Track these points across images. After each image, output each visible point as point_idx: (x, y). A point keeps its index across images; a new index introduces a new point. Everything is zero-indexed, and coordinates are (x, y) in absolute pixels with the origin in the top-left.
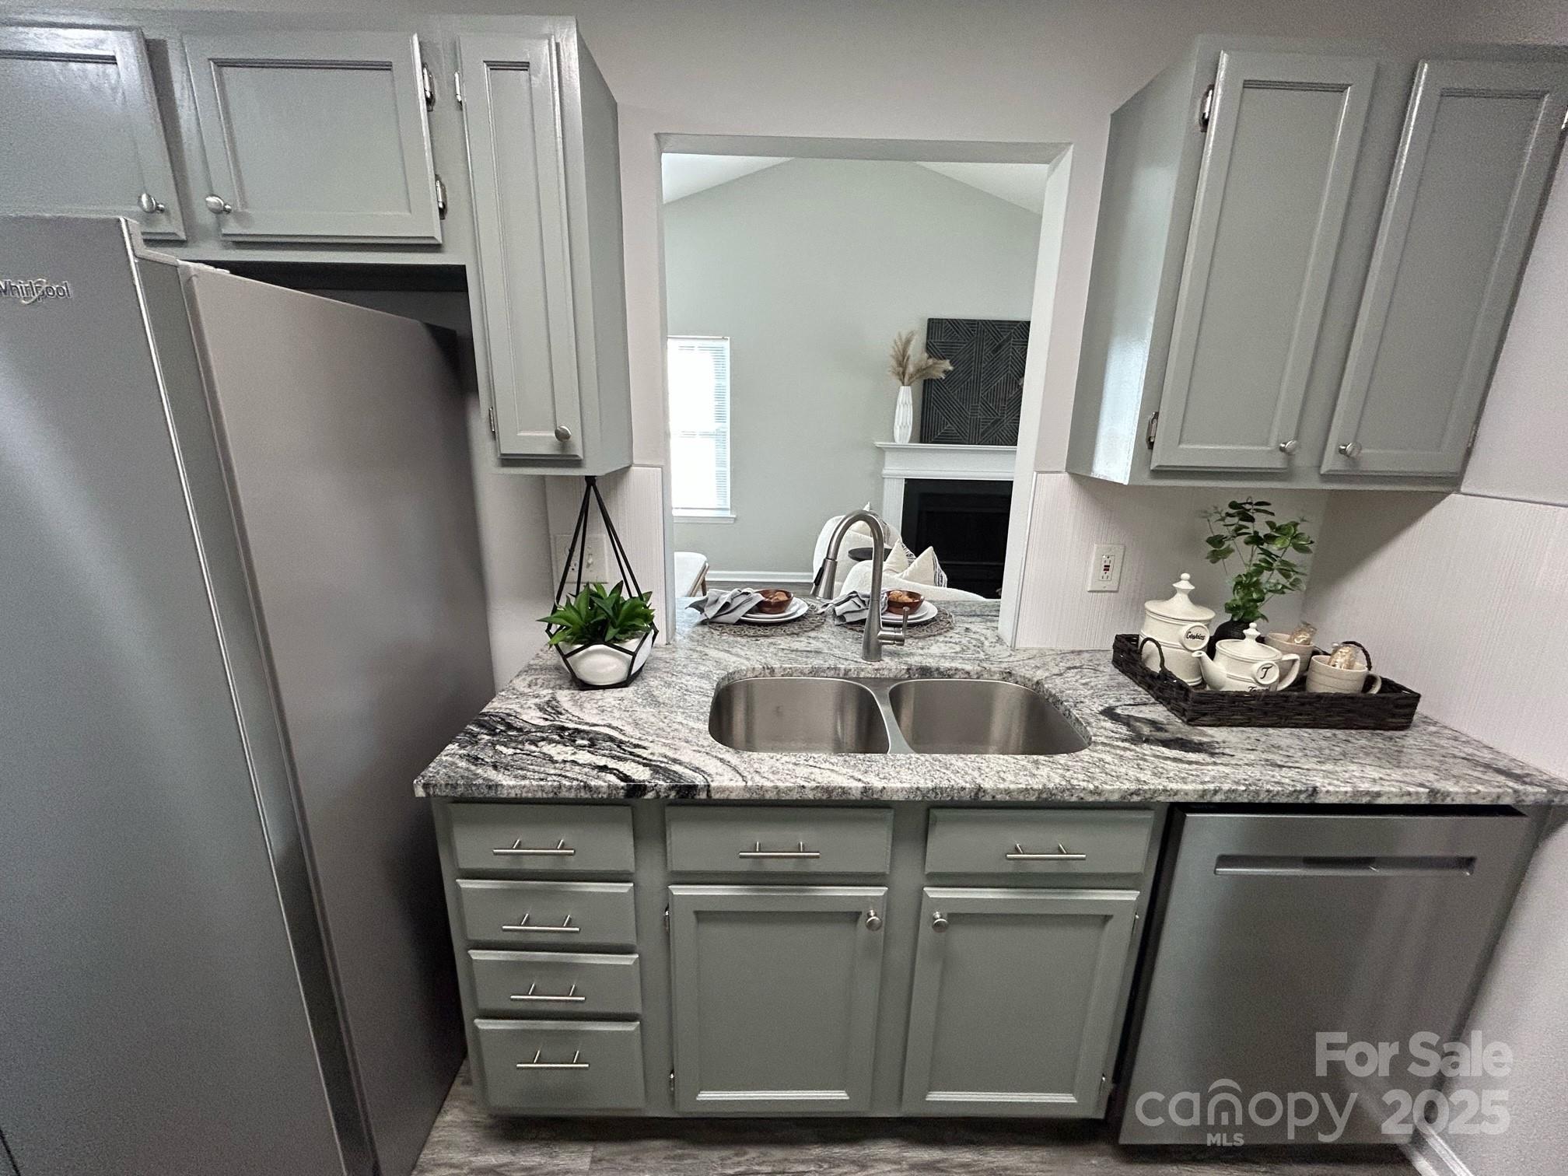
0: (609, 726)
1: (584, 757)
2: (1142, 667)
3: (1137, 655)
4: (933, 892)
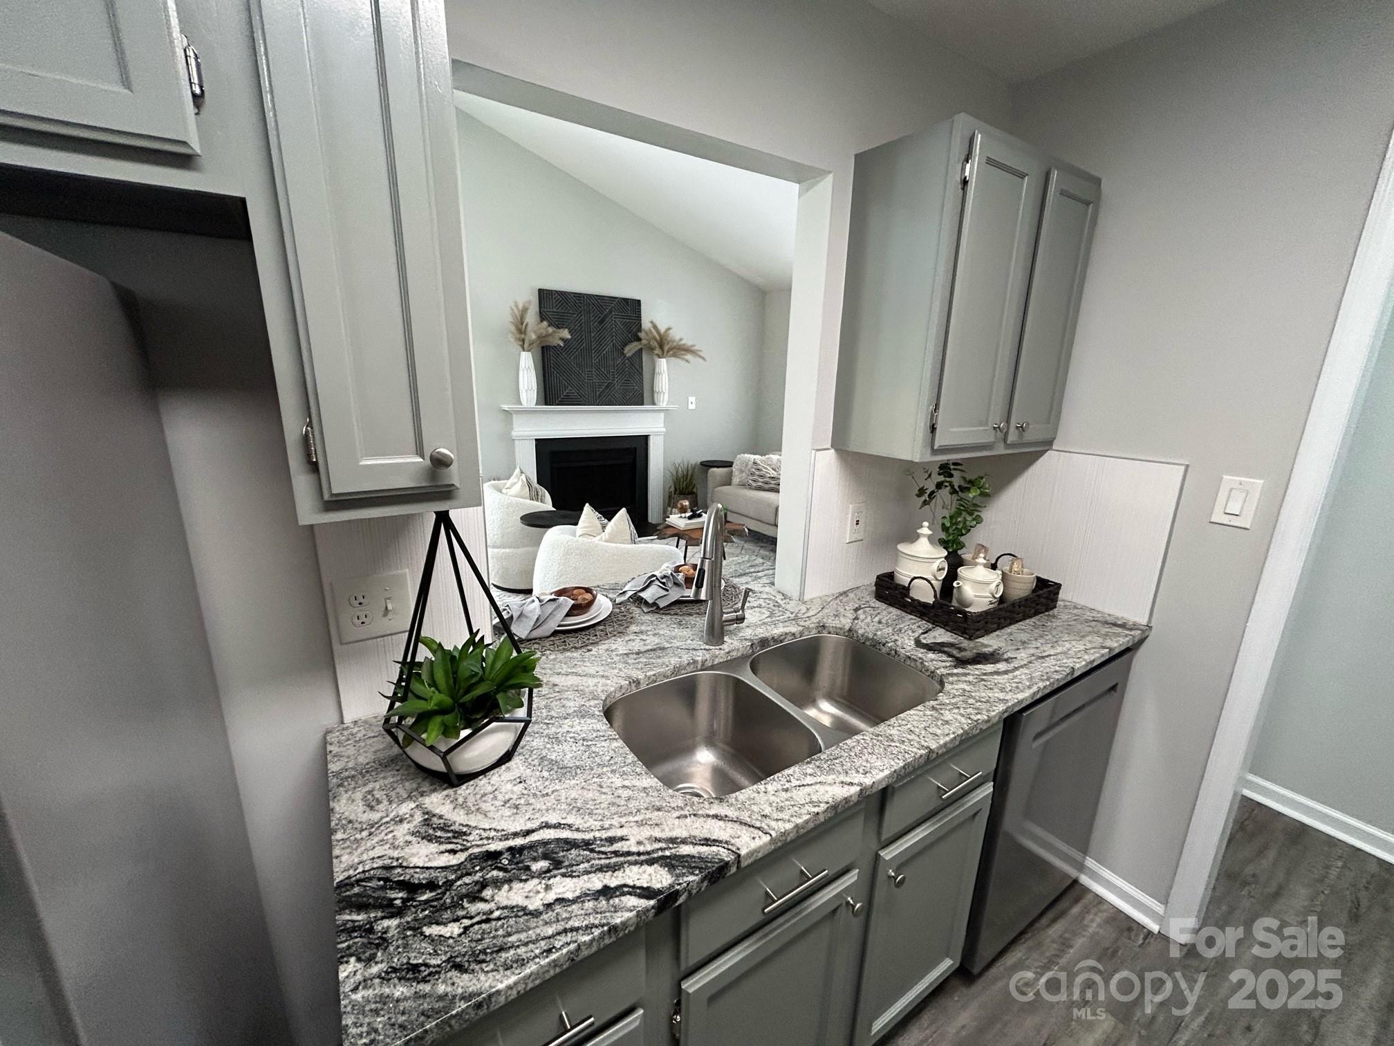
0: (547, 826)
1: (565, 887)
2: (912, 599)
3: (906, 590)
4: (888, 854)
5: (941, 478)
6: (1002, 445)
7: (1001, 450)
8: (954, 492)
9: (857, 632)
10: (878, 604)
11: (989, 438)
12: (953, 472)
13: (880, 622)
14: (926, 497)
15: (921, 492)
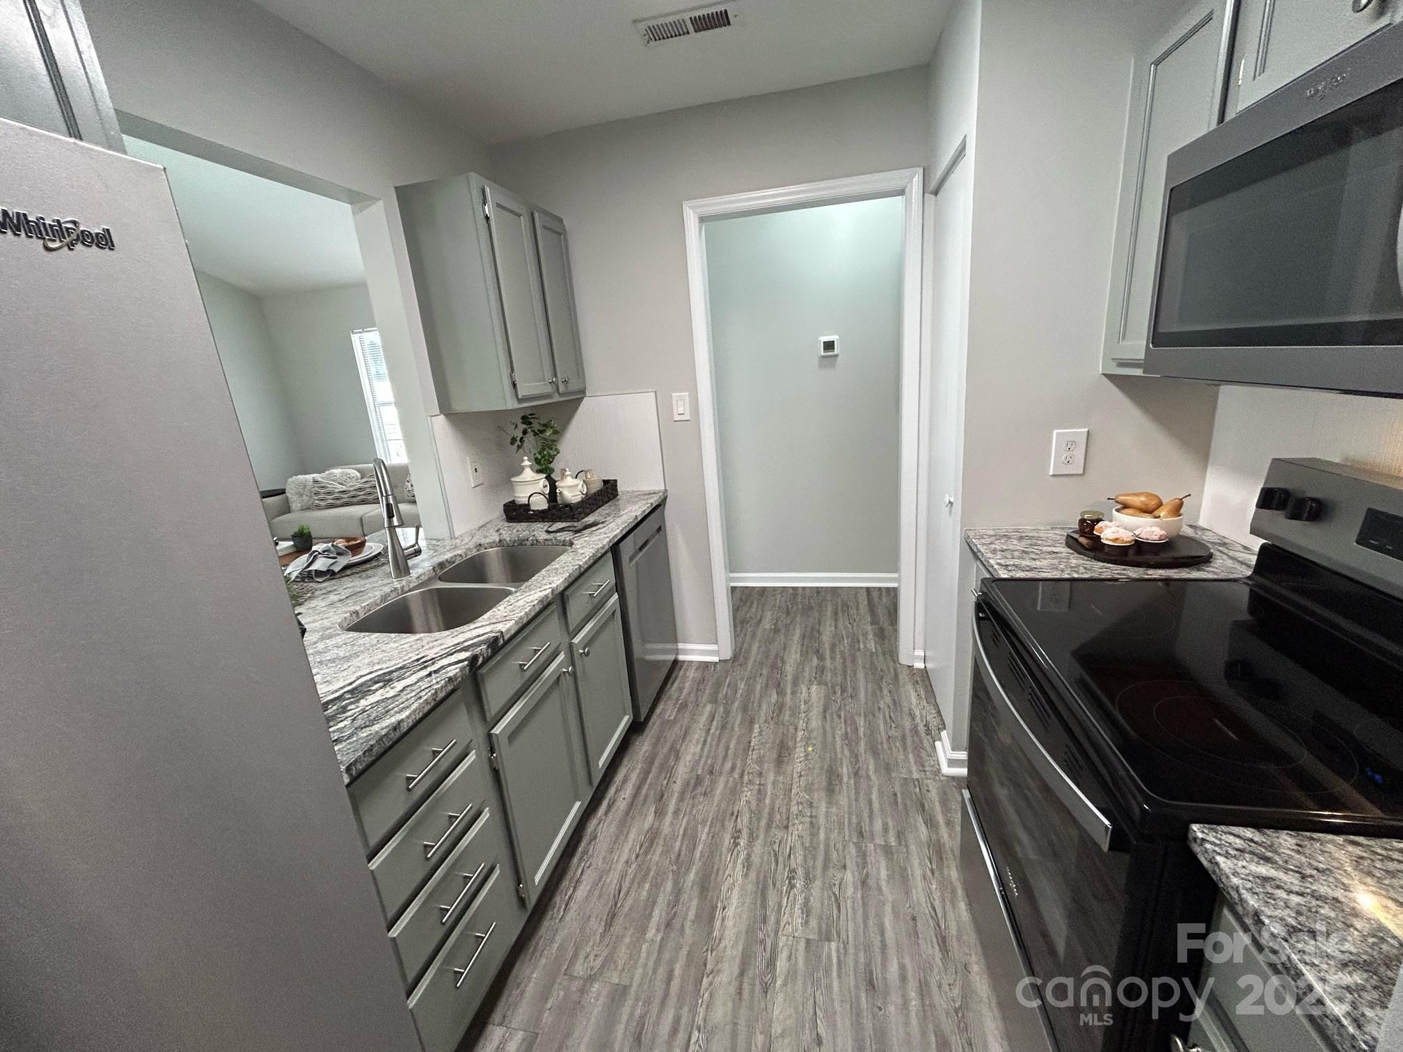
1: (403, 683)
2: (533, 511)
3: (526, 507)
4: (576, 640)
5: (525, 426)
6: (557, 394)
7: (557, 399)
8: (535, 434)
9: (505, 540)
10: (511, 524)
11: (549, 389)
12: (532, 420)
13: (518, 531)
14: (518, 443)
15: (513, 440)
